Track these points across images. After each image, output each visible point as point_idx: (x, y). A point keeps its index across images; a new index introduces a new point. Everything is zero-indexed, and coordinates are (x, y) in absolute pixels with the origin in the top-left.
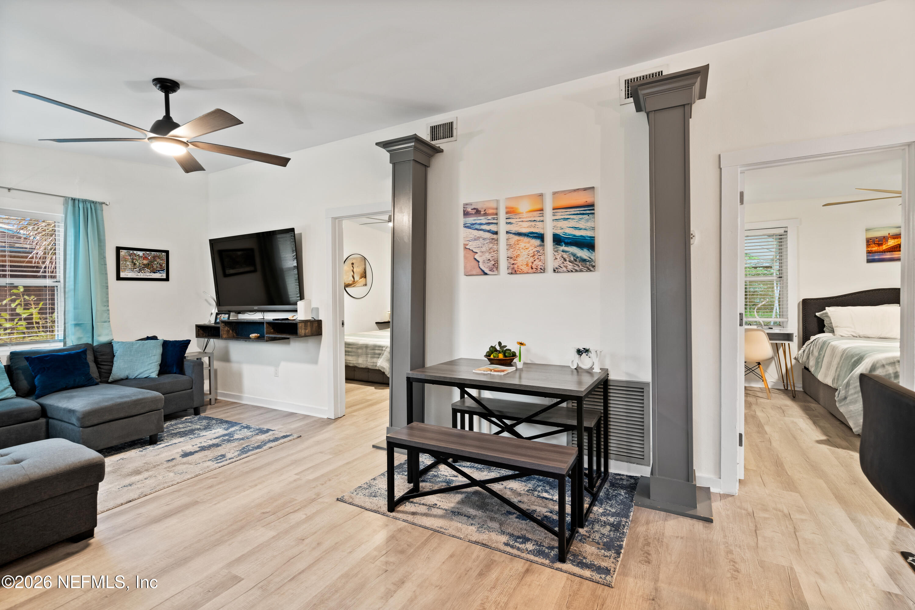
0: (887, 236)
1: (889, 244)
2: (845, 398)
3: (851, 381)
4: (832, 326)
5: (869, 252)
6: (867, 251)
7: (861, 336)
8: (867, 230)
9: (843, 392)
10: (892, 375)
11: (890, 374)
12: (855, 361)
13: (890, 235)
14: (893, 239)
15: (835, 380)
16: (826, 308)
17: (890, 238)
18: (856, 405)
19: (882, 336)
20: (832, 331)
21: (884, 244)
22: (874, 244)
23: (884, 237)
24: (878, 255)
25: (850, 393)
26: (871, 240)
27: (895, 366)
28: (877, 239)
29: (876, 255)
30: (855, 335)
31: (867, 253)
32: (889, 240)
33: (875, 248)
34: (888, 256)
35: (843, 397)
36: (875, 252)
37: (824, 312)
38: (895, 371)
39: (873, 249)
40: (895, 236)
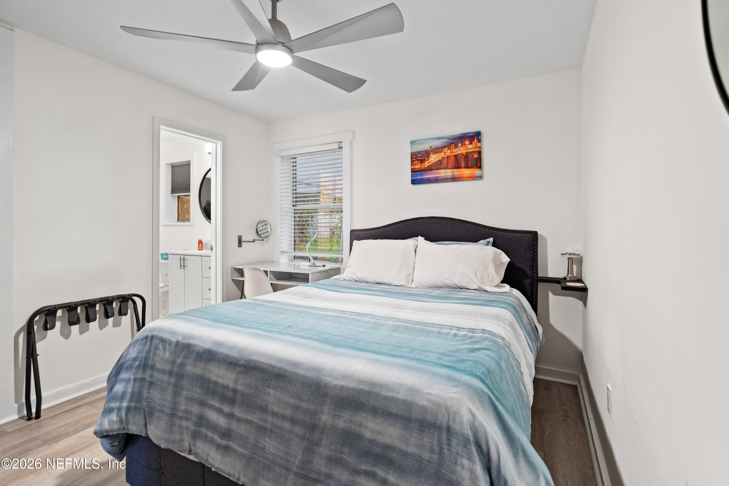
0: (429, 150)
1: (430, 160)
5: (413, 171)
6: (411, 169)
13: (432, 148)
14: (434, 153)
17: (431, 153)
21: (426, 161)
22: (417, 160)
23: (426, 152)
24: (420, 174)
26: (414, 155)
28: (419, 154)
29: (418, 174)
31: (411, 172)
32: (431, 155)
33: (418, 166)
36: (418, 171)
39: (417, 167)
40: (437, 150)
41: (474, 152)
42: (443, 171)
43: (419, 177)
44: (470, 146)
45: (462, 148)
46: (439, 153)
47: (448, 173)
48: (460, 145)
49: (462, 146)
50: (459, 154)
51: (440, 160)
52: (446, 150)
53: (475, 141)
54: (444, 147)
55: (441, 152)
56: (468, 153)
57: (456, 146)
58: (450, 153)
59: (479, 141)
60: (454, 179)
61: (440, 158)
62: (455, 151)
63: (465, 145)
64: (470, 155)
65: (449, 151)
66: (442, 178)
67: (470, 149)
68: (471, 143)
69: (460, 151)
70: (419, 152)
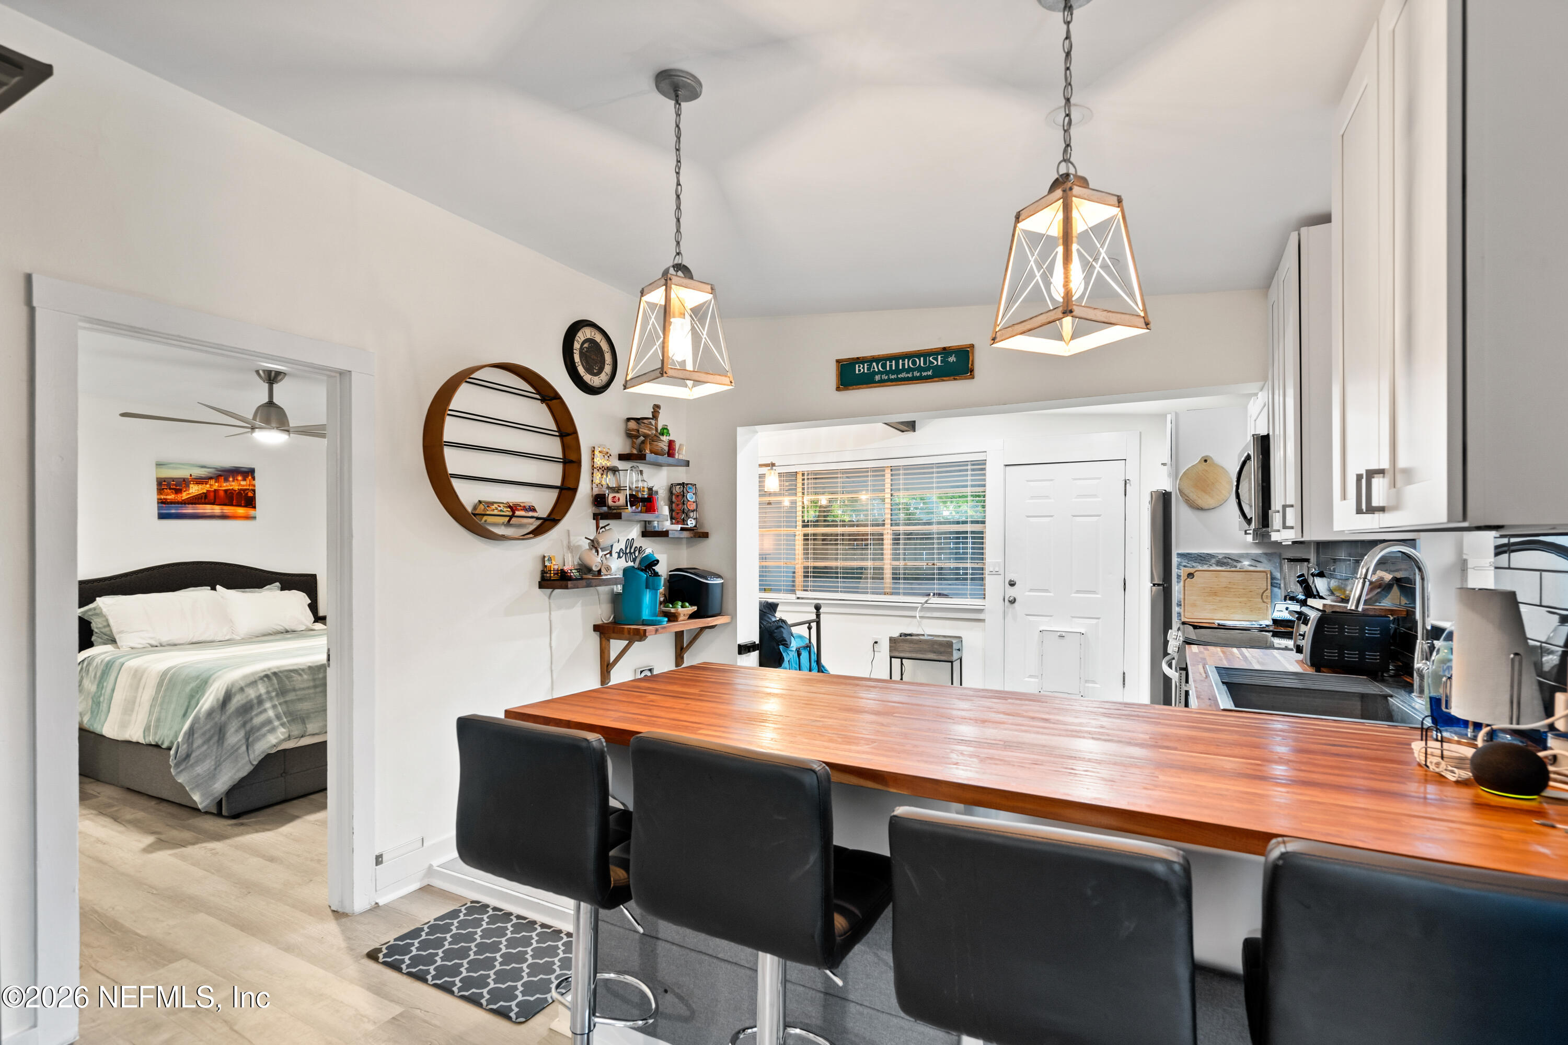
0: (188, 479)
1: (191, 491)
2: (188, 756)
3: (196, 725)
4: (111, 631)
5: (162, 502)
6: (158, 499)
7: (163, 644)
8: (159, 465)
9: (185, 746)
10: (255, 701)
11: (251, 701)
12: (192, 690)
13: (193, 477)
14: (197, 483)
15: (149, 730)
16: (97, 599)
17: (192, 483)
18: (205, 764)
19: (194, 640)
20: (113, 641)
21: (184, 491)
22: (170, 489)
23: (184, 480)
24: (176, 507)
25: (195, 745)
26: (165, 481)
27: (257, 686)
28: (173, 481)
29: (172, 507)
30: (154, 643)
31: (158, 503)
32: (191, 486)
33: (171, 497)
34: (189, 510)
35: (184, 756)
36: (172, 503)
37: (91, 606)
38: (258, 694)
39: (169, 497)
40: (199, 481)
41: (248, 489)
42: (208, 506)
43: (173, 511)
44: (243, 483)
45: (233, 483)
46: (203, 484)
47: (217, 509)
48: (231, 479)
49: (233, 481)
50: (229, 489)
51: (203, 493)
52: (212, 482)
53: (250, 478)
54: (211, 478)
55: (206, 484)
56: (241, 490)
57: (226, 480)
58: (218, 487)
59: (254, 478)
60: (224, 517)
61: (205, 491)
62: (225, 485)
63: (237, 480)
64: (244, 492)
65: (217, 484)
66: (209, 514)
67: (244, 486)
68: (244, 479)
69: (231, 486)
70: (173, 480)
